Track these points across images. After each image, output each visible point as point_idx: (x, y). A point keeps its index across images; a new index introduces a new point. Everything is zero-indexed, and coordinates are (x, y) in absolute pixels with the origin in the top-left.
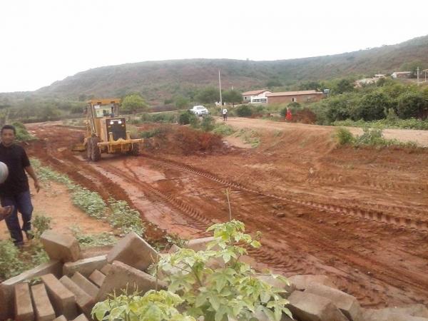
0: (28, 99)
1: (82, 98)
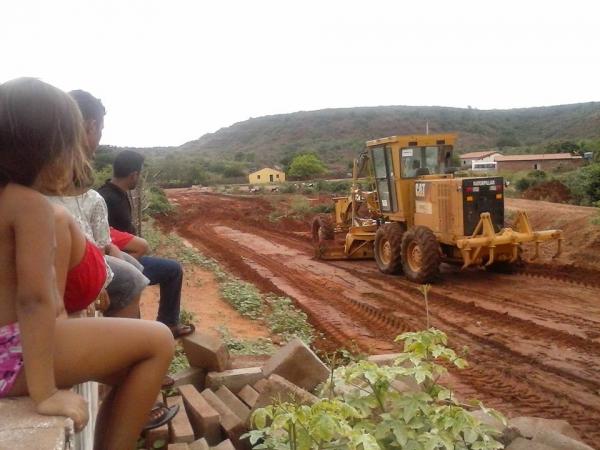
0: (171, 157)
1: (239, 157)
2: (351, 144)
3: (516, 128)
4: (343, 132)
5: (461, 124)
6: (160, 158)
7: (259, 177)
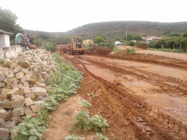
1: (83, 36)
2: (118, 32)
3: (172, 28)
4: (116, 29)
5: (154, 27)
6: (59, 35)
7: (86, 42)
